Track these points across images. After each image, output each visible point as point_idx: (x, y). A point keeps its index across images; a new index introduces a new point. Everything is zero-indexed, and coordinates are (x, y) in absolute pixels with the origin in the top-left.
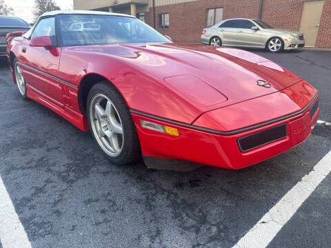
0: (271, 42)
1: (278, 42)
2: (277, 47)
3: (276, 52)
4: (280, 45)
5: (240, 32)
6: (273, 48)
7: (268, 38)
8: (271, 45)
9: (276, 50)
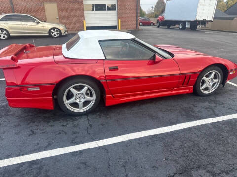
0: (52, 31)
1: (57, 31)
2: (58, 34)
3: (57, 37)
4: (59, 33)
5: (25, 24)
6: (55, 35)
7: (50, 28)
8: (53, 33)
9: (57, 36)
